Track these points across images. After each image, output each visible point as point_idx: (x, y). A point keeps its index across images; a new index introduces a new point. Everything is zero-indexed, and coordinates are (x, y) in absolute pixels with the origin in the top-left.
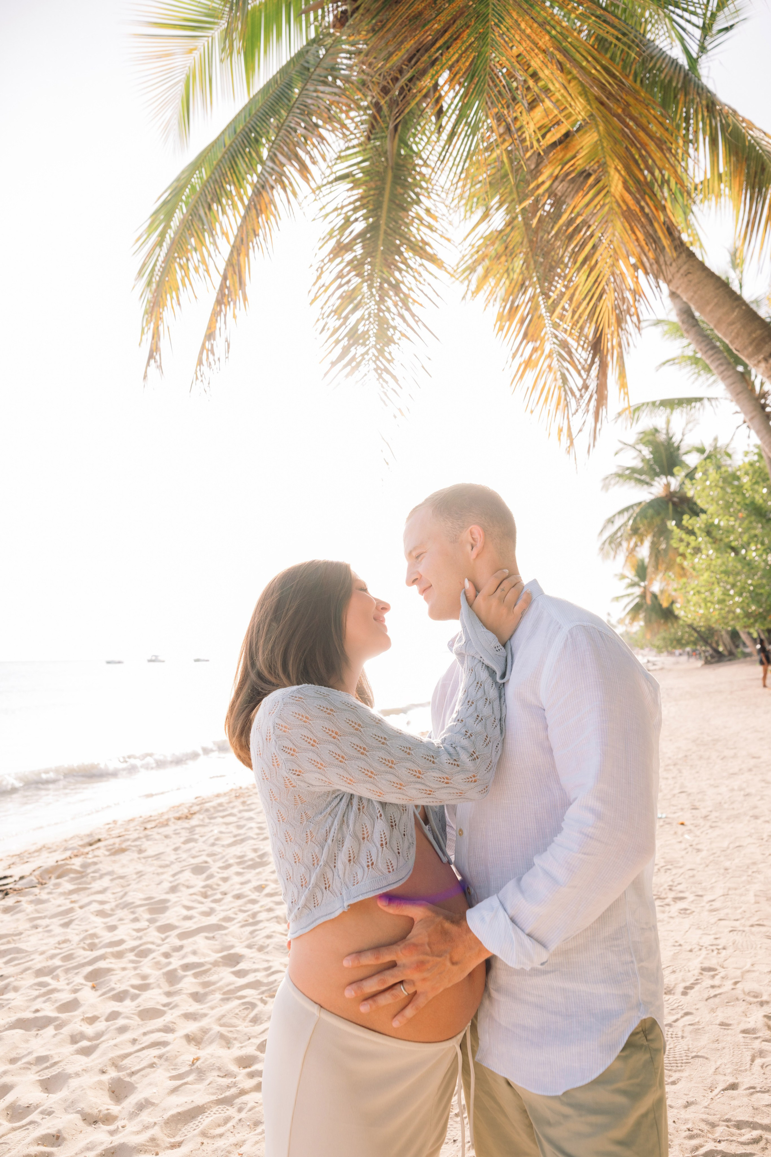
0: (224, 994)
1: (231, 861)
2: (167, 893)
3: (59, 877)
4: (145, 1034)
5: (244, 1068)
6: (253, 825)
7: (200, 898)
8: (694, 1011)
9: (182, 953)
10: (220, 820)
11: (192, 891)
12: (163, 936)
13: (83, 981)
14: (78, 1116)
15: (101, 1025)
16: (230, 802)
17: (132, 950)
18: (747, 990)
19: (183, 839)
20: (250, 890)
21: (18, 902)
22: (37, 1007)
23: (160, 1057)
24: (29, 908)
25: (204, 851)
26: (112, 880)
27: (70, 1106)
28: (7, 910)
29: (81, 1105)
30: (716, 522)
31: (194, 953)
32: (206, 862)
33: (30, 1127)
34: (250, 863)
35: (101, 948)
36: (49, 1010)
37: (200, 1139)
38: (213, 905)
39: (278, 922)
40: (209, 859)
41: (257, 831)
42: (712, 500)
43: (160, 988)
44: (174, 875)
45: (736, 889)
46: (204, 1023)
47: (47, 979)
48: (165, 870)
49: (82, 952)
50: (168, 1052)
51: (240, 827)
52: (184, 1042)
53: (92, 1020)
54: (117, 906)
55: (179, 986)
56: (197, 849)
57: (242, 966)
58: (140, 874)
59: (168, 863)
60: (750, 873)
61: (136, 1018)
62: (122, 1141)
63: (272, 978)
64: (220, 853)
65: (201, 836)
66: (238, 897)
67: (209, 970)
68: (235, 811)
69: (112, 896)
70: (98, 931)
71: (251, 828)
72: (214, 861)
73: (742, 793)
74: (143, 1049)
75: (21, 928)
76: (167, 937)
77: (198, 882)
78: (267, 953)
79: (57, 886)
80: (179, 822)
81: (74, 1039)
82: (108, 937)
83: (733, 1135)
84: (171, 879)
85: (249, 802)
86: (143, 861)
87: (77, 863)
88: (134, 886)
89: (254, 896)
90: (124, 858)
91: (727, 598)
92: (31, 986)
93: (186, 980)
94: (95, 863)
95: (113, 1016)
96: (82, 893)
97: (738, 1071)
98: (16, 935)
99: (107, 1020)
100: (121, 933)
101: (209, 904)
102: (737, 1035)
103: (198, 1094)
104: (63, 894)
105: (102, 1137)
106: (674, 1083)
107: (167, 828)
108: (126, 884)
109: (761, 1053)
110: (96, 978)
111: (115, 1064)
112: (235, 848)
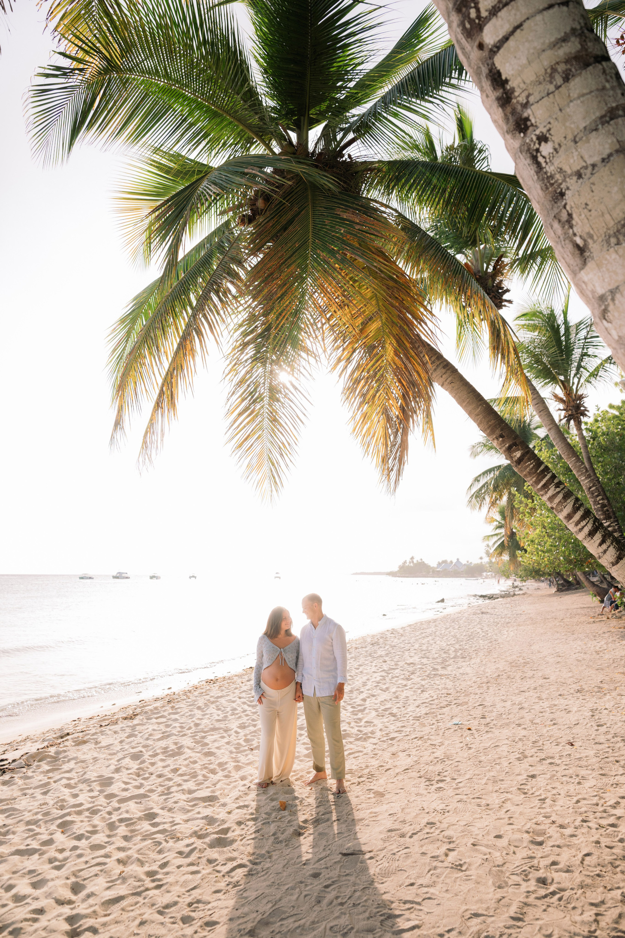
0: (143, 836)
1: (158, 751)
2: (113, 773)
3: (39, 761)
4: (93, 858)
5: (150, 877)
6: (177, 725)
7: (134, 777)
8: (411, 847)
9: (120, 811)
10: (154, 721)
11: (129, 772)
12: (108, 801)
13: (56, 828)
14: (53, 900)
15: (67, 854)
16: (163, 706)
17: (88, 809)
18: (446, 835)
19: (126, 735)
20: (168, 772)
21: (12, 777)
22: (28, 843)
23: (101, 871)
24: (20, 782)
25: (140, 743)
26: (76, 763)
27: (48, 895)
28: (5, 783)
29: (55, 895)
31: (127, 812)
32: (141, 752)
33: (26, 906)
34: (171, 752)
35: (67, 808)
36: (35, 845)
37: (121, 912)
38: (143, 781)
39: (183, 793)
40: (143, 750)
41: (179, 729)
43: (104, 833)
44: (118, 761)
45: (478, 775)
46: (129, 853)
47: (33, 827)
48: (113, 757)
49: (55, 811)
50: (106, 868)
51: (168, 726)
52: (116, 863)
53: (62, 851)
54: (79, 781)
55: (115, 832)
56: (136, 742)
57: (156, 820)
58: (95, 759)
59: (115, 751)
60: (493, 764)
61: (88, 850)
62: (78, 912)
63: (174, 828)
64: (151, 745)
65: (140, 733)
66: (160, 776)
67: (136, 822)
68: (165, 714)
69: (75, 775)
70: (67, 798)
71: (175, 727)
72: (147, 751)
73: (519, 707)
74: (91, 866)
75: (15, 795)
76: (110, 802)
77: (134, 765)
78: (173, 812)
79: (39, 767)
80: (125, 721)
81: (51, 861)
82: (72, 801)
84: (117, 763)
85: (177, 707)
86: (98, 750)
87: (52, 751)
88: (91, 768)
90: (85, 748)
92: (24, 831)
93: (120, 828)
94: (65, 751)
95: (75, 848)
96: (56, 773)
98: (12, 800)
99: (71, 850)
100: (81, 799)
101: (140, 781)
102: (427, 859)
103: (121, 890)
104: (43, 772)
105: (67, 911)
106: (383, 883)
107: (116, 726)
108: (85, 766)
109: (435, 868)
110: (64, 826)
111: (74, 874)
112: (162, 742)
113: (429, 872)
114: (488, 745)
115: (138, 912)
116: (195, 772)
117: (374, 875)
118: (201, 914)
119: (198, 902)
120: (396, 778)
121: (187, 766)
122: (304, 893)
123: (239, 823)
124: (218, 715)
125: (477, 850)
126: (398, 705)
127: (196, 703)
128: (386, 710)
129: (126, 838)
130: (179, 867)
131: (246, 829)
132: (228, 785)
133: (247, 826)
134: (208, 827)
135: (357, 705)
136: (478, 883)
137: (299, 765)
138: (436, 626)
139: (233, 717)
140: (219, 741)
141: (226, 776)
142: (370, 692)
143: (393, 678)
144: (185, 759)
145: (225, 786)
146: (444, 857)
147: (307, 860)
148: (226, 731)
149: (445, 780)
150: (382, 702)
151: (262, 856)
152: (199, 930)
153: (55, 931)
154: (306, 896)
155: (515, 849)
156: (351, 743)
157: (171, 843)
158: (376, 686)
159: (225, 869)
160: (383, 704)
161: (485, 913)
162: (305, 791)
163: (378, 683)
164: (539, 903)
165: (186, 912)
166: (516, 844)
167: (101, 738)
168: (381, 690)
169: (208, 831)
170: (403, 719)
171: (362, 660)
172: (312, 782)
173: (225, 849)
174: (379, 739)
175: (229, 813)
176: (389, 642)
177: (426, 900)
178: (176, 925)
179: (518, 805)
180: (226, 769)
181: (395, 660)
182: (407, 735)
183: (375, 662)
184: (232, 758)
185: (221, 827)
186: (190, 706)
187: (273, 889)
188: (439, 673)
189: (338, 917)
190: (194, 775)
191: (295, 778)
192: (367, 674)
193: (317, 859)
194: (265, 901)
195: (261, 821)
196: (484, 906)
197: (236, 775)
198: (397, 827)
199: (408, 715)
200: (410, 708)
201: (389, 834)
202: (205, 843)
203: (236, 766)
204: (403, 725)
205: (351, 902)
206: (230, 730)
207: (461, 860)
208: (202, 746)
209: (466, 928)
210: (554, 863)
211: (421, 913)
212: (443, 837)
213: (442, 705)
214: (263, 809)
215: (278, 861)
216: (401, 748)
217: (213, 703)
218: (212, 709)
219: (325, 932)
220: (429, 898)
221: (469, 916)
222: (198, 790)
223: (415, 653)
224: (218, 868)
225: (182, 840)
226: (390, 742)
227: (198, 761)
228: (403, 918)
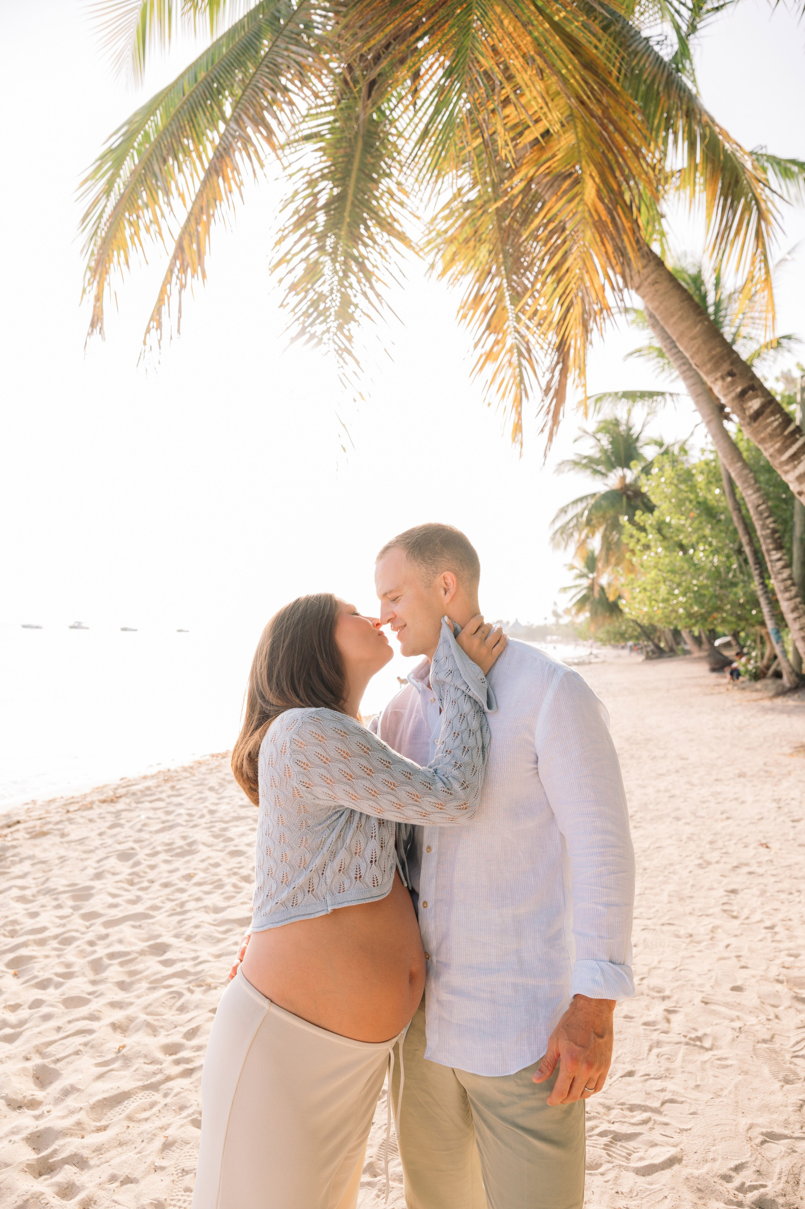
0: (151, 982)
1: (159, 848)
2: (92, 880)
4: (70, 1022)
5: (170, 1055)
6: (182, 811)
7: (126, 886)
9: (108, 941)
10: (148, 805)
11: (118, 878)
12: (88, 924)
13: (5, 969)
14: (2, 1102)
15: (23, 1013)
16: (158, 786)
17: (56, 937)
18: (652, 986)
19: (108, 824)
20: (178, 879)
23: (86, 1044)
25: (130, 836)
30: (668, 519)
31: (120, 941)
32: (133, 849)
34: (179, 851)
35: (22, 935)
37: (126, 1123)
38: (140, 893)
39: (207, 912)
40: (136, 846)
41: (187, 818)
42: (666, 497)
43: (85, 976)
44: (99, 861)
45: (652, 889)
46: (130, 1011)
48: (90, 855)
49: (2, 939)
50: (93, 1040)
51: (168, 813)
52: (110, 1030)
53: (14, 1008)
54: (39, 892)
55: (104, 975)
56: (123, 835)
57: (168, 955)
58: (63, 859)
59: (92, 848)
60: (666, 873)
61: (61, 1006)
62: (48, 1125)
63: (199, 968)
64: (147, 840)
65: (128, 821)
66: (166, 885)
67: (136, 958)
68: (163, 796)
69: (33, 881)
70: (19, 917)
71: (180, 815)
72: (141, 848)
73: (667, 794)
74: (68, 1036)
76: (91, 925)
77: (125, 869)
78: (195, 942)
80: (104, 806)
82: (29, 924)
83: (625, 1117)
84: (96, 865)
85: (178, 787)
86: (66, 845)
88: (56, 871)
89: (182, 885)
90: (45, 842)
91: (671, 597)
93: (112, 969)
94: (14, 847)
95: (37, 1004)
97: (636, 1060)
99: (30, 1007)
100: (43, 920)
101: (135, 892)
103: (124, 1081)
105: (28, 1122)
107: (91, 812)
108: (48, 869)
109: (658, 1044)
110: (18, 965)
111: (39, 1051)
112: (163, 835)
113: (650, 1050)
115: (158, 1123)
121: (205, 870)
125: (714, 1013)
127: (206, 782)
129: (122, 986)
136: (746, 1073)
144: (202, 861)
146: (666, 1025)
155: (776, 1010)
157: (198, 995)
161: (787, 1132)
166: (773, 1002)
167: (69, 828)
177: (667, 1104)
179: (736, 936)
186: (198, 785)
190: (219, 885)
196: (778, 1118)
207: (696, 1030)
208: (224, 841)
209: (766, 1163)
211: (669, 1131)
220: (672, 1101)
221: (761, 1138)
222: (228, 907)
225: (215, 988)
227: (221, 862)
228: (640, 1138)
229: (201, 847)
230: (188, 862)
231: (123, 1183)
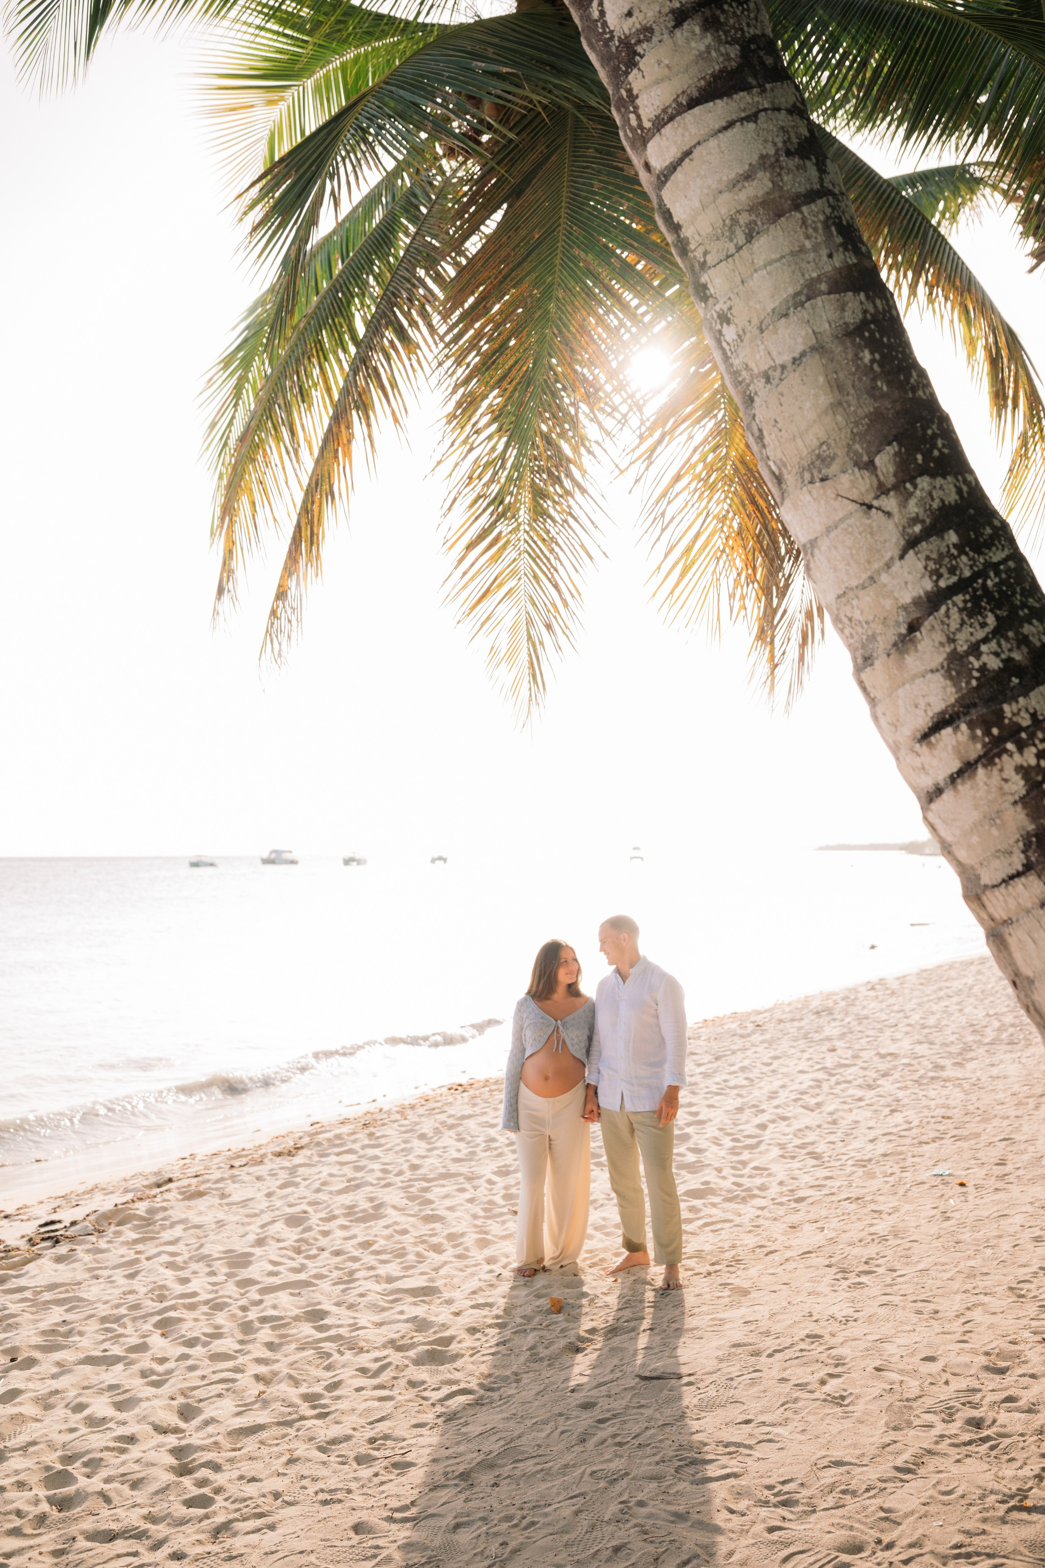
0: (300, 1344)
1: (337, 1212)
2: (252, 1246)
3: (119, 1224)
4: (214, 1372)
5: (308, 1401)
6: (376, 1166)
7: (290, 1253)
8: (765, 1370)
9: (262, 1307)
10: (333, 1158)
11: (282, 1245)
12: (242, 1291)
13: (151, 1329)
14: (150, 1427)
15: (170, 1365)
16: (353, 1133)
17: (206, 1302)
18: (834, 1354)
19: (279, 1183)
20: (353, 1246)
21: (72, 1250)
22: (106, 1347)
23: (228, 1390)
24: (87, 1258)
25: (305, 1198)
26: (185, 1230)
27: (142, 1419)
28: (60, 1259)
29: (151, 1419)
31: (275, 1307)
32: (305, 1212)
33: (107, 1432)
34: (361, 1215)
35: (170, 1299)
36: (117, 1350)
37: (258, 1446)
38: (306, 1261)
39: (378, 1282)
40: (309, 1209)
41: (380, 1175)
43: (234, 1337)
44: (263, 1226)
45: (944, 1264)
46: (275, 1367)
47: (114, 1326)
48: (253, 1220)
49: (150, 1303)
50: (236, 1387)
51: (358, 1169)
52: (253, 1380)
54: (190, 1258)
55: (253, 1336)
56: (296, 1196)
57: (325, 1321)
58: (220, 1224)
59: (257, 1211)
60: (982, 1247)
61: (207, 1360)
62: (189, 1443)
63: (355, 1334)
64: (325, 1202)
65: (304, 1180)
66: (337, 1253)
67: (290, 1323)
68: (356, 1146)
69: (184, 1248)
70: (169, 1283)
71: (372, 1170)
72: (315, 1211)
74: (212, 1383)
75: (79, 1278)
76: (246, 1292)
77: (292, 1235)
78: (356, 1310)
79: (118, 1234)
80: (279, 1159)
81: (144, 1374)
82: (179, 1289)
83: (715, 1449)
84: (259, 1231)
85: (378, 1134)
86: (226, 1208)
87: (141, 1208)
88: (212, 1237)
90: (201, 1204)
92: (97, 1331)
93: (262, 1331)
94: (165, 1209)
95: (184, 1357)
96: (149, 1244)
98: (74, 1284)
99: (177, 1361)
100: (193, 1286)
101: (300, 1260)
102: (786, 1388)
103: (261, 1417)
104: (126, 1243)
105: (172, 1440)
106: (698, 1419)
107: (260, 1167)
108: (203, 1234)
110: (165, 1326)
111: (183, 1394)
112: (345, 1196)
113: (782, 1405)
114: (986, 1214)
115: (287, 1447)
116: (403, 1248)
117: (688, 1407)
118: (388, 1453)
119: (386, 1437)
120: (783, 1267)
121: (388, 1237)
122: (561, 1429)
123: (472, 1331)
124: (459, 1151)
125: (880, 1377)
126: (832, 1138)
127: (417, 1127)
128: (802, 1146)
129: (270, 1346)
130: (358, 1390)
131: (484, 1339)
132: (461, 1270)
133: (486, 1335)
134: (415, 1334)
135: (745, 1137)
136: (862, 1422)
137: (601, 1240)
138: (979, 972)
139: (488, 1153)
140: (454, 1196)
141: (459, 1257)
142: (780, 1111)
143: (838, 1083)
144: (387, 1227)
145: (456, 1273)
146: (817, 1385)
147: (578, 1385)
148: (469, 1179)
149: (875, 1272)
150: (800, 1130)
151: (505, 1379)
152: (382, 1472)
153: (153, 1465)
154: (562, 1433)
155: (951, 1378)
156: (714, 1205)
157: (348, 1355)
158: (796, 1100)
159: (436, 1396)
160: (800, 1134)
161: (854, 1461)
162: (604, 1284)
163: (803, 1093)
164: (953, 1451)
165: (365, 1449)
166: (957, 1371)
167: (230, 1187)
168: (805, 1107)
169: (415, 1340)
170: (833, 1163)
171: (785, 1045)
172: (619, 1269)
173: (441, 1368)
174: (773, 1199)
175: (457, 1314)
176: (855, 1010)
177: (763, 1443)
178: (347, 1466)
179: (994, 1313)
180: (461, 1244)
181: (857, 1047)
182: (833, 1194)
183: (811, 1050)
184: (476, 1226)
185: (438, 1336)
186: (405, 1132)
187: (512, 1424)
188: (945, 1074)
189: (609, 1461)
190: (401, 1254)
191: (588, 1262)
192: (786, 1075)
193: (595, 1383)
194: (494, 1438)
195: (513, 1327)
196: (858, 1452)
197: (480, 1255)
198: (750, 1341)
199: (845, 1157)
200: (855, 1144)
201: (733, 1350)
202: (406, 1358)
203: (481, 1240)
204: (829, 1174)
205: (636, 1442)
206: (478, 1178)
207: (845, 1390)
208: (420, 1204)
209: (814, 1479)
210: (1010, 1399)
211: (748, 1459)
212: (828, 1357)
213: (924, 1138)
214: (519, 1310)
215: (530, 1386)
216: (812, 1216)
217: (451, 1127)
218: (448, 1139)
219: (581, 1478)
220: (770, 1441)
221: (826, 1464)
222: (404, 1276)
223: (907, 1033)
224: (426, 1394)
225: (368, 1351)
226: (793, 1205)
227: (410, 1229)
228: (715, 1463)
229: (390, 1211)
230: (367, 1228)
231: (249, 1481)
